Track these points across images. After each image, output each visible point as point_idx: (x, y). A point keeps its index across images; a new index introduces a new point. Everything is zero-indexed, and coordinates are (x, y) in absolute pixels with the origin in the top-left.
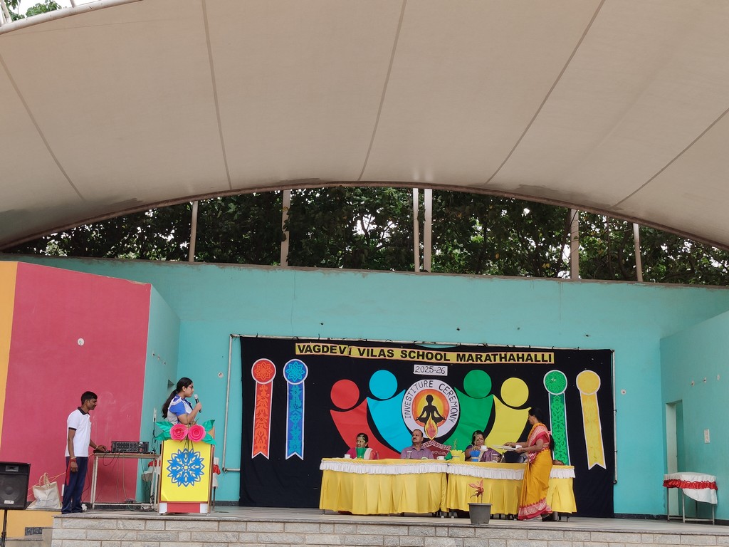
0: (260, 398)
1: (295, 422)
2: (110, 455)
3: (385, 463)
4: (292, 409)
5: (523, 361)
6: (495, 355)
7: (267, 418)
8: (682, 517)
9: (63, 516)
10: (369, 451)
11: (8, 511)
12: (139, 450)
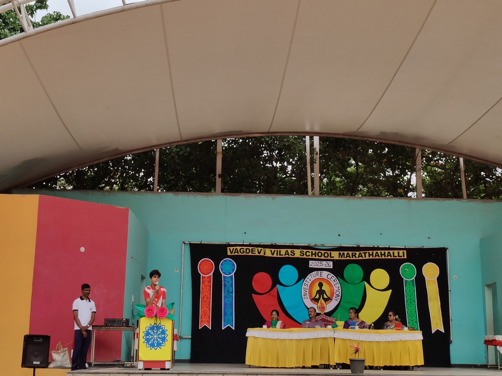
0: (204, 286)
1: (228, 303)
2: (103, 329)
3: (291, 331)
4: (226, 294)
5: (385, 256)
6: (365, 253)
7: (209, 300)
8: (498, 365)
9: (73, 371)
10: (279, 323)
11: (36, 369)
12: (123, 324)
